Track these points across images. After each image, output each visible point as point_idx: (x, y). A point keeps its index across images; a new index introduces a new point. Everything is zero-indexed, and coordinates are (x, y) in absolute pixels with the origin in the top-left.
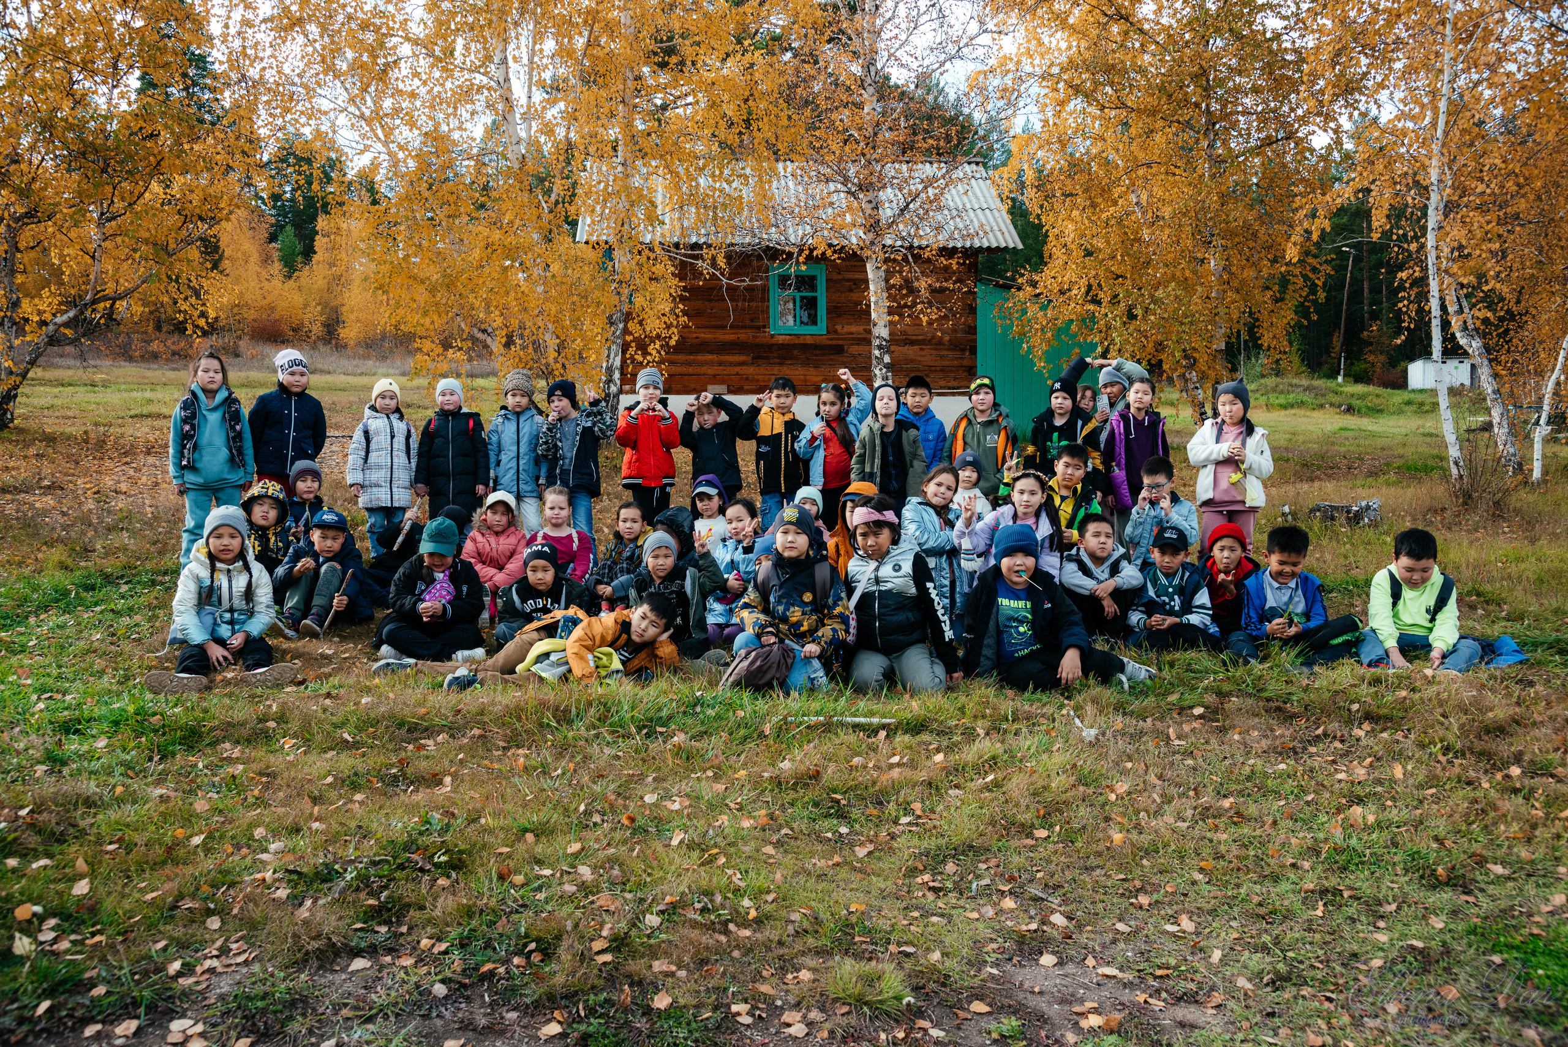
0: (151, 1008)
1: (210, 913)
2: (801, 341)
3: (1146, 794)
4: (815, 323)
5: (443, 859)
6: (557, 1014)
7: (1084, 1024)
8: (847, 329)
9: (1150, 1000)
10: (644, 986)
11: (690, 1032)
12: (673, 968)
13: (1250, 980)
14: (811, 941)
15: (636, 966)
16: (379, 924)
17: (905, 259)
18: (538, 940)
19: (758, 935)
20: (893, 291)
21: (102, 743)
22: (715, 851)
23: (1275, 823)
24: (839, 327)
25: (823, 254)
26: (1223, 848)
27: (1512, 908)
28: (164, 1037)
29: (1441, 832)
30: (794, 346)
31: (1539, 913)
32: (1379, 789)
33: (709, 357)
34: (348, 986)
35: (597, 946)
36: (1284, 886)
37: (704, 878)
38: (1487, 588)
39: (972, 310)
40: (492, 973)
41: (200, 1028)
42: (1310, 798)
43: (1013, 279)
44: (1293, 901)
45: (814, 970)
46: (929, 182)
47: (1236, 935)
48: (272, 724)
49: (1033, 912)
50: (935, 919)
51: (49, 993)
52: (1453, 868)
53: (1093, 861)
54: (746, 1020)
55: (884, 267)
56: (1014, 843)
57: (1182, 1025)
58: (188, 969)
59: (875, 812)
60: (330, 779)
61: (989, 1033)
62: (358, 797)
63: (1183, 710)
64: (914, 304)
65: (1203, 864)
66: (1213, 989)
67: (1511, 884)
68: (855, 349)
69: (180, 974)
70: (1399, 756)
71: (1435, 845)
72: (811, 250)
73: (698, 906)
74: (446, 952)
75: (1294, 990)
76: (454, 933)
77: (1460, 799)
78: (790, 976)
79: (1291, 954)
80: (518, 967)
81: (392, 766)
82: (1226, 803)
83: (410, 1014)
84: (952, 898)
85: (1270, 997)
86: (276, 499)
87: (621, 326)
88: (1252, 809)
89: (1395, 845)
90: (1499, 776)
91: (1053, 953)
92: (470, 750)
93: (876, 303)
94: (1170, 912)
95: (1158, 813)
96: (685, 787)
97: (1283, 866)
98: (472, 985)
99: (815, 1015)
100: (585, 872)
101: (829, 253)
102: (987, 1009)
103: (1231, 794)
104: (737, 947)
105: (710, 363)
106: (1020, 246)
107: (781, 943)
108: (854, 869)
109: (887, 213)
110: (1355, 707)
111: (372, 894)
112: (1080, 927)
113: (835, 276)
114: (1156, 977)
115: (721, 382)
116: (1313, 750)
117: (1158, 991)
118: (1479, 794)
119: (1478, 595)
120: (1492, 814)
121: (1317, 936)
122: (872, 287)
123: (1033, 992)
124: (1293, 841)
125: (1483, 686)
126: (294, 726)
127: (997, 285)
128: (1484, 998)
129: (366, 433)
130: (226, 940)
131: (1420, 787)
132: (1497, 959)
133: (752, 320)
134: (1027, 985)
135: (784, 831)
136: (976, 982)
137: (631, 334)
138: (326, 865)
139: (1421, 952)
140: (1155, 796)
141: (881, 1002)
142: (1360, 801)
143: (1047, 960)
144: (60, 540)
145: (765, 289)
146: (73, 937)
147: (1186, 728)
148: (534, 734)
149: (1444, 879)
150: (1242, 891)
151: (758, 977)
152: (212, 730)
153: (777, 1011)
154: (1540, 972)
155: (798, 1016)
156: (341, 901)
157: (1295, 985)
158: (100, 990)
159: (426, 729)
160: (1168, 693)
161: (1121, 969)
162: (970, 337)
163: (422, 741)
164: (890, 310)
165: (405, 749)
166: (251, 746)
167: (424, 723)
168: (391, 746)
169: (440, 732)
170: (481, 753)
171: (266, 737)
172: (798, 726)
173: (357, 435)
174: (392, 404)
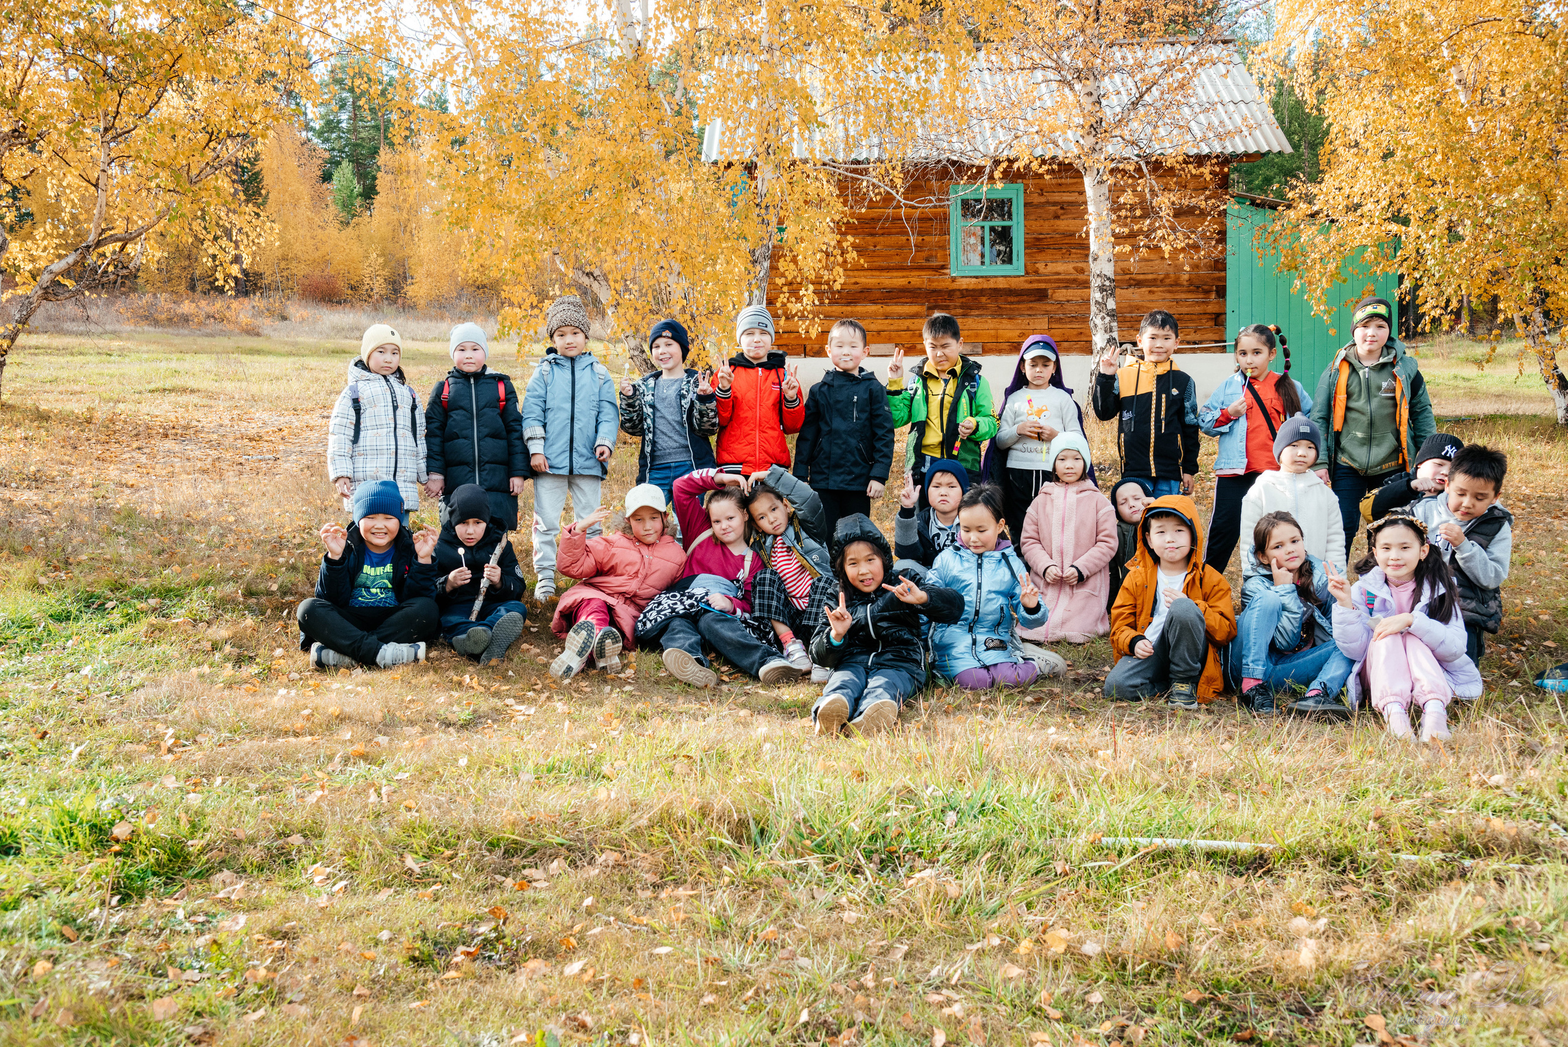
2: (991, 284)
4: (1009, 261)
8: (1053, 267)
17: (1139, 169)
20: (1123, 213)
24: (1040, 266)
25: (1027, 167)
30: (982, 292)
33: (872, 308)
39: (1222, 237)
43: (1281, 195)
46: (1169, 68)
48: (296, 840)
55: (1112, 181)
64: (1152, 229)
68: (1061, 294)
72: (1011, 162)
81: (480, 919)
87: (766, 264)
92: (603, 890)
93: (1097, 229)
101: (1035, 165)
105: (873, 317)
106: (1289, 149)
109: (1112, 107)
113: (1037, 199)
115: (889, 340)
122: (1091, 208)
126: (330, 844)
127: (1253, 203)
129: (356, 402)
133: (927, 260)
137: (783, 275)
145: (945, 218)
148: (700, 863)
152: (204, 849)
159: (533, 851)
162: (1217, 274)
163: (526, 872)
164: (1118, 238)
165: (501, 887)
166: (262, 878)
167: (529, 841)
168: (479, 881)
169: (553, 857)
170: (620, 895)
171: (287, 862)
172: (1120, 854)
173: (342, 406)
174: (394, 361)
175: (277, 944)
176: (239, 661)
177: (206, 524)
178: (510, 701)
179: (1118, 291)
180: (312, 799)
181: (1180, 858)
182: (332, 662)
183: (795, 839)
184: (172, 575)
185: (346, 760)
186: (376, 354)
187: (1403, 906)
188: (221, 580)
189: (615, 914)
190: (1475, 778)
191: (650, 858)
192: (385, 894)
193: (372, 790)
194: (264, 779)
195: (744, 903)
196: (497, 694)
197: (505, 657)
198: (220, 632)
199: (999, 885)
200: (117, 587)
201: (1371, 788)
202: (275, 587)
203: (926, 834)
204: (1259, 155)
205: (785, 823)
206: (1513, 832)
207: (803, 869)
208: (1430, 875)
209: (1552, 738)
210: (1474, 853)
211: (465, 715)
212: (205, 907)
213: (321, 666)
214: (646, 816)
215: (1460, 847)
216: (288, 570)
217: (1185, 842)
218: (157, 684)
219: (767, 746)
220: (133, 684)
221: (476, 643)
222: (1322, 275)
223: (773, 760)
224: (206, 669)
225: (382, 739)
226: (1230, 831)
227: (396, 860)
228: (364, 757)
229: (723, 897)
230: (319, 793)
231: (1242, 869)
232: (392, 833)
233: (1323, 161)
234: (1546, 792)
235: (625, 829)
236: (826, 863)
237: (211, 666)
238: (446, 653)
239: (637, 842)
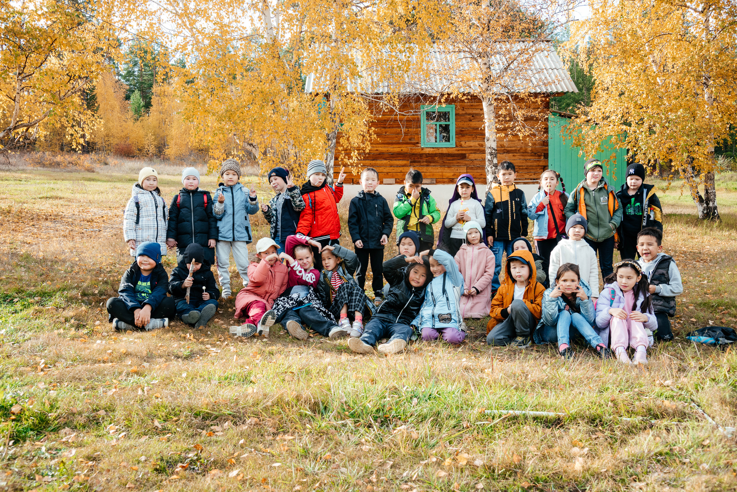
2: (440, 151)
4: (449, 141)
8: (468, 144)
17: (508, 99)
20: (501, 119)
24: (463, 143)
25: (457, 97)
30: (436, 155)
33: (384, 162)
39: (546, 130)
43: (574, 112)
46: (521, 52)
48: (102, 413)
55: (495, 104)
64: (514, 126)
68: (472, 156)
72: (449, 95)
81: (189, 450)
87: (334, 141)
93: (489, 126)
101: (460, 96)
105: (385, 166)
106: (576, 91)
109: (496, 70)
113: (461, 112)
115: (392, 177)
122: (486, 117)
127: (560, 115)
129: (137, 204)
133: (410, 139)
137: (342, 146)
145: (419, 120)
148: (296, 423)
159: (216, 417)
162: (544, 148)
163: (212, 427)
164: (499, 130)
165: (200, 435)
166: (85, 431)
167: (214, 413)
168: (189, 432)
169: (226, 420)
170: (257, 439)
171: (97, 423)
172: (493, 418)
173: (130, 205)
174: (155, 184)
175: (90, 463)
176: (78, 327)
177: (64, 261)
178: (208, 346)
179: (498, 155)
180: (110, 393)
181: (521, 419)
182: (123, 327)
183: (341, 411)
184: (47, 286)
185: (128, 375)
186: (146, 181)
187: (624, 442)
188: (71, 288)
189: (254, 448)
190: (658, 382)
191: (272, 421)
192: (144, 439)
193: (139, 389)
194: (88, 383)
195: (316, 442)
196: (202, 343)
197: (206, 325)
198: (69, 313)
199: (436, 432)
200: (19, 291)
201: (610, 387)
202: (96, 292)
203: (403, 409)
204: (563, 93)
205: (336, 404)
206: (674, 407)
207: (344, 425)
208: (636, 428)
209: (693, 363)
210: (656, 417)
211: (186, 353)
212: (56, 446)
213: (118, 329)
214: (271, 401)
215: (650, 414)
216: (103, 283)
217: (524, 412)
218: (37, 338)
219: (329, 367)
220: (26, 338)
221: (193, 318)
222: (592, 149)
223: (332, 374)
224: (62, 331)
225: (146, 364)
226: (544, 407)
227: (150, 422)
228: (137, 373)
229: (306, 439)
230: (114, 390)
231: (550, 425)
232: (148, 409)
233: (592, 96)
234: (690, 389)
235: (260, 407)
236: (355, 423)
237: (64, 329)
238: (178, 323)
239: (266, 413)
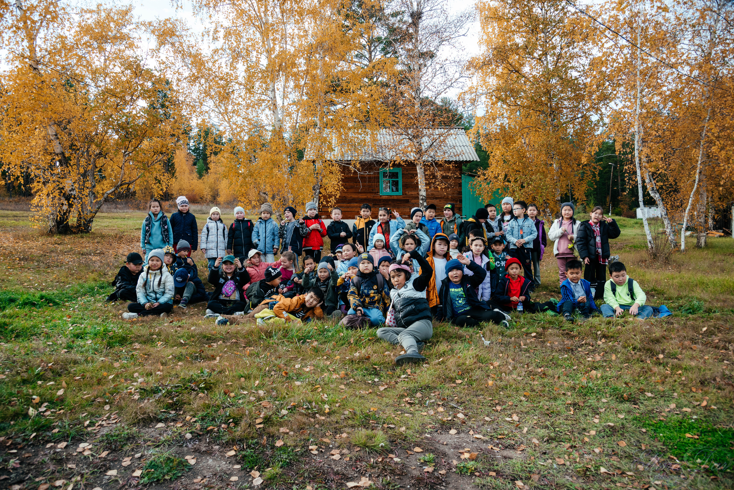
0: (73, 438)
1: (106, 403)
2: (392, 198)
3: (506, 366)
4: (398, 191)
5: (203, 386)
6: (234, 447)
7: (462, 457)
8: (410, 193)
9: (494, 448)
10: (273, 437)
11: (288, 456)
12: (288, 431)
13: (538, 440)
14: (350, 422)
15: (272, 430)
16: (172, 410)
17: (432, 164)
18: (234, 418)
19: (328, 419)
20: (427, 177)
21: (89, 342)
22: (318, 386)
23: (559, 377)
24: (407, 192)
25: (399, 163)
26: (535, 388)
27: (653, 410)
28: (76, 449)
29: (628, 380)
30: (389, 200)
31: (664, 411)
32: (604, 364)
33: (356, 204)
34: (154, 434)
35: (258, 421)
36: (559, 402)
37: (310, 396)
38: (659, 288)
39: (460, 185)
40: (212, 430)
41: (90, 446)
42: (575, 368)
43: (476, 173)
44: (562, 408)
45: (348, 433)
46: (440, 135)
47: (535, 422)
49: (451, 413)
50: (406, 415)
51: (36, 430)
52: (631, 394)
53: (479, 393)
54: (316, 452)
55: (424, 168)
56: (447, 385)
57: (505, 458)
58: (92, 424)
59: (391, 373)
60: (171, 357)
61: (420, 460)
62: (180, 363)
63: (527, 334)
64: (435, 182)
65: (525, 393)
66: (522, 443)
67: (654, 400)
68: (413, 201)
69: (89, 426)
70: (616, 352)
71: (624, 386)
72: (395, 161)
73: (305, 407)
74: (195, 422)
75: (556, 443)
76: (200, 414)
77: (637, 368)
78: (338, 435)
79: (557, 429)
80: (223, 428)
81: (197, 352)
82: (540, 370)
83: (174, 445)
84: (417, 407)
85: (545, 446)
86: (173, 254)
87: (318, 191)
88: (550, 372)
89: (607, 385)
90: (654, 359)
91: (456, 429)
92: (231, 347)
93: (421, 182)
94: (509, 413)
95: (510, 373)
96: (314, 362)
97: (559, 394)
98: (203, 435)
99: (345, 451)
100: (261, 393)
101: (401, 162)
102: (421, 450)
103: (543, 366)
104: (318, 423)
105: (356, 207)
106: (479, 160)
107: (337, 422)
108: (377, 395)
109: (424, 147)
110: (599, 333)
111: (172, 399)
112: (470, 418)
113: (405, 172)
114: (498, 439)
116: (580, 349)
117: (498, 444)
118: (645, 365)
119: (655, 290)
120: (649, 373)
121: (570, 422)
122: (419, 176)
123: (443, 444)
124: (565, 384)
125: (653, 324)
126: (162, 337)
127: (470, 175)
128: (636, 445)
129: (208, 228)
130: (111, 414)
131: (622, 363)
132: (644, 430)
133: (373, 190)
134: (441, 442)
135: (351, 380)
136: (419, 440)
137: (322, 194)
138: (156, 387)
139: (612, 427)
140: (510, 367)
141: (374, 446)
142: (596, 368)
143: (453, 431)
144: (96, 271)
145: (378, 178)
146: (52, 410)
147: (528, 341)
148: (256, 341)
149: (626, 399)
150: (541, 404)
151: (324, 435)
152: (131, 338)
153: (328, 448)
154: (661, 435)
155: (338, 451)
156: (158, 401)
157: (557, 441)
158: (56, 430)
159: (214, 339)
160: (522, 327)
161: (484, 436)
162: (459, 196)
163: (212, 344)
164: (426, 184)
166: (145, 344)
168: (199, 345)
169: (219, 340)
170: (234, 349)
171: (152, 341)
174: (218, 217)
179: (427, 200)
186: (213, 215)
204: (470, 161)
212: (130, 350)
214: (245, 332)
227: (178, 340)
229: (260, 349)
232: (179, 335)
